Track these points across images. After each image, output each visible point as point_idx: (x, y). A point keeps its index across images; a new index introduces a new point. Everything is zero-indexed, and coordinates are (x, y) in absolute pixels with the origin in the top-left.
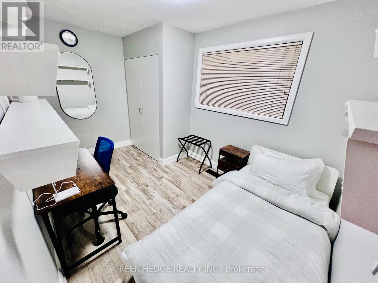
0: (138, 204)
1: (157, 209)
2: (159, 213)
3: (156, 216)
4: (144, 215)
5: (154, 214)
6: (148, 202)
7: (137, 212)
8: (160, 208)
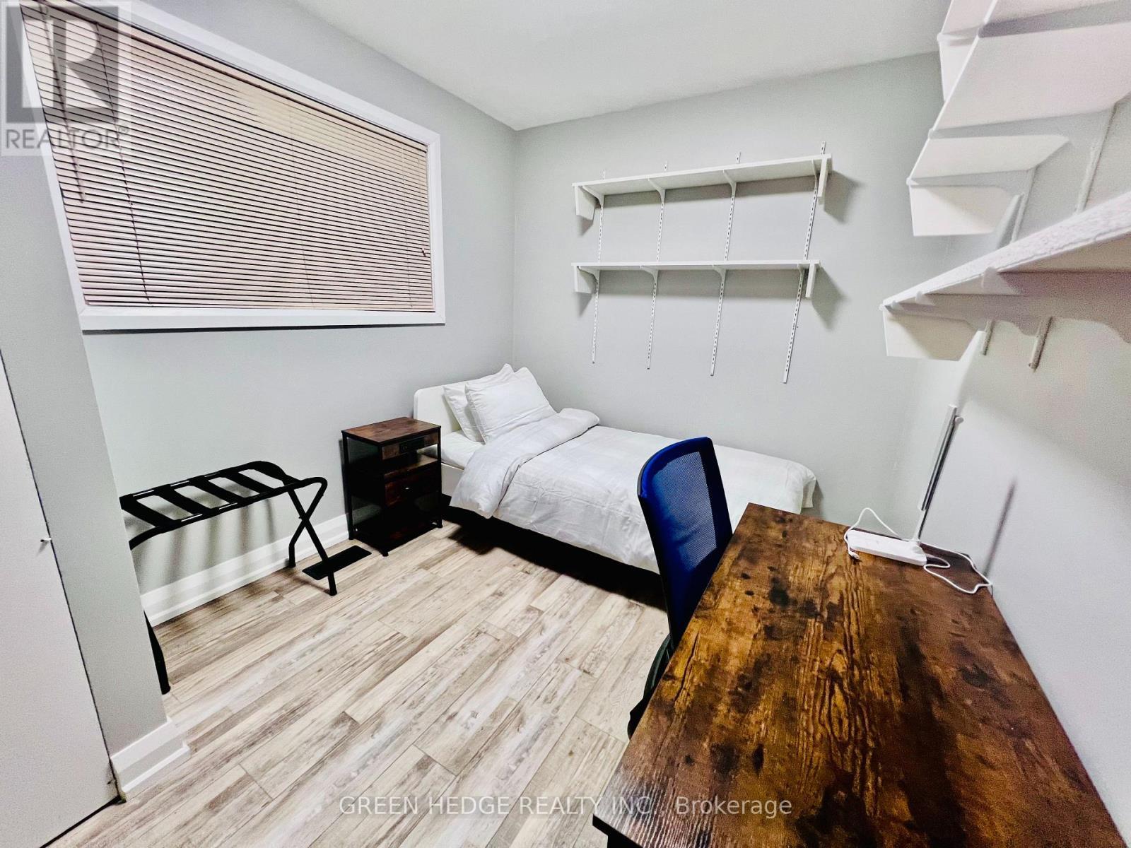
0: (562, 747)
1: (562, 671)
2: (575, 663)
3: (591, 665)
4: (605, 699)
5: (589, 673)
6: (536, 715)
7: (601, 727)
8: (554, 666)
